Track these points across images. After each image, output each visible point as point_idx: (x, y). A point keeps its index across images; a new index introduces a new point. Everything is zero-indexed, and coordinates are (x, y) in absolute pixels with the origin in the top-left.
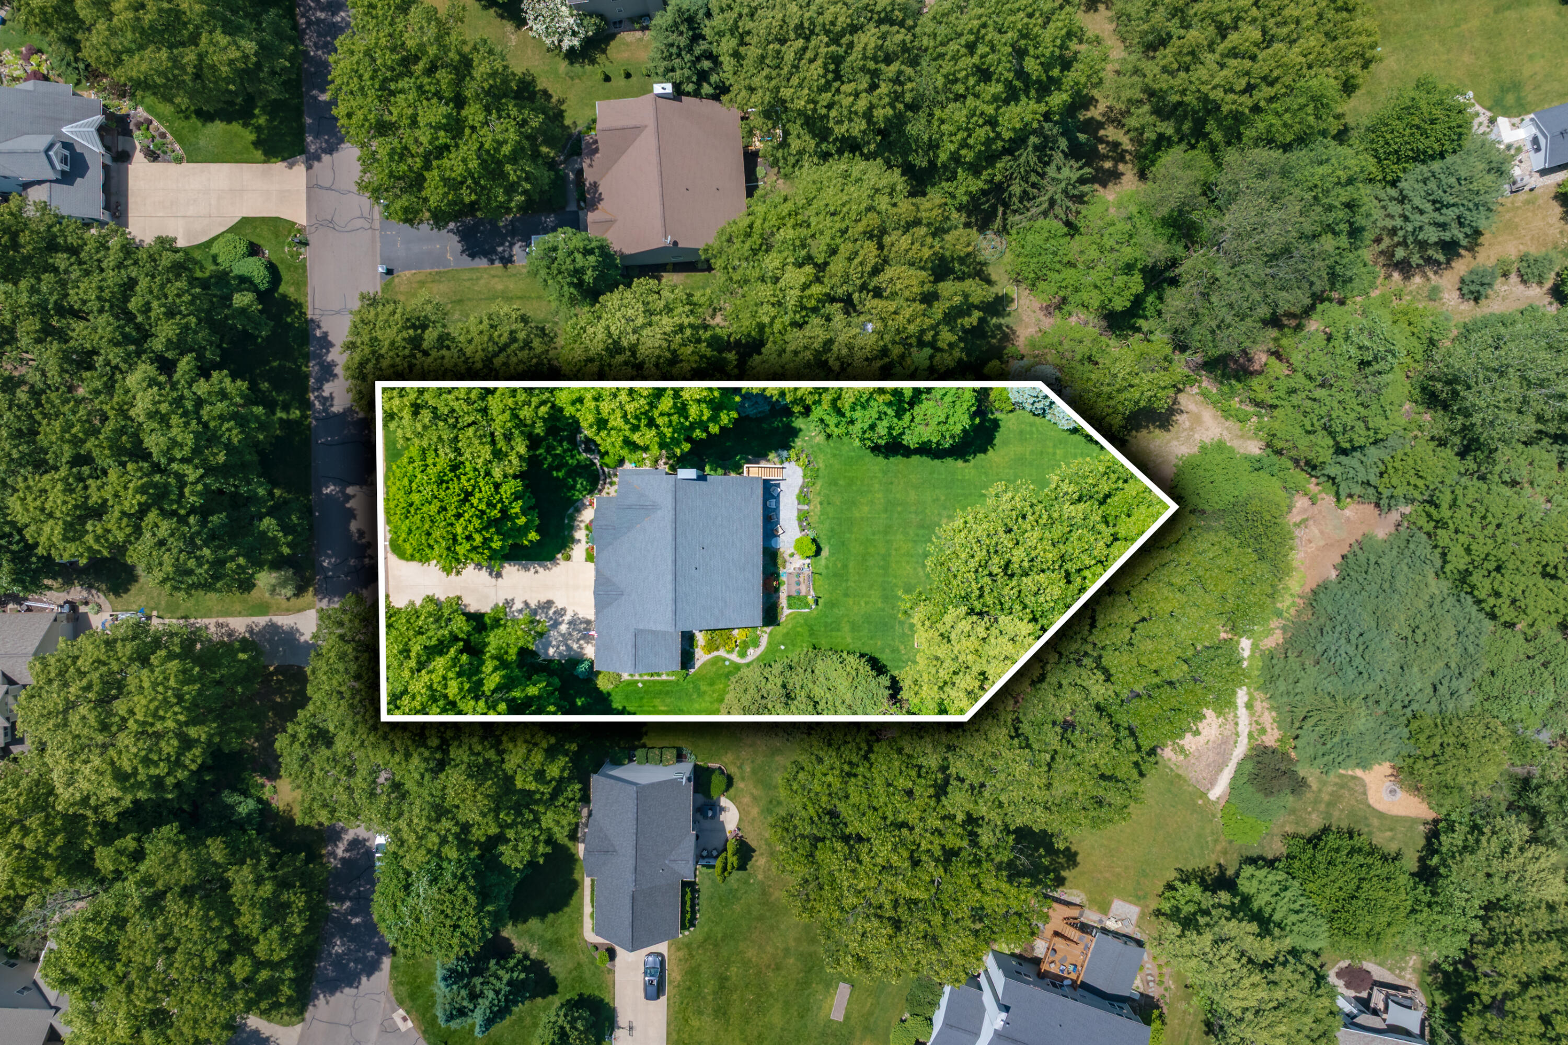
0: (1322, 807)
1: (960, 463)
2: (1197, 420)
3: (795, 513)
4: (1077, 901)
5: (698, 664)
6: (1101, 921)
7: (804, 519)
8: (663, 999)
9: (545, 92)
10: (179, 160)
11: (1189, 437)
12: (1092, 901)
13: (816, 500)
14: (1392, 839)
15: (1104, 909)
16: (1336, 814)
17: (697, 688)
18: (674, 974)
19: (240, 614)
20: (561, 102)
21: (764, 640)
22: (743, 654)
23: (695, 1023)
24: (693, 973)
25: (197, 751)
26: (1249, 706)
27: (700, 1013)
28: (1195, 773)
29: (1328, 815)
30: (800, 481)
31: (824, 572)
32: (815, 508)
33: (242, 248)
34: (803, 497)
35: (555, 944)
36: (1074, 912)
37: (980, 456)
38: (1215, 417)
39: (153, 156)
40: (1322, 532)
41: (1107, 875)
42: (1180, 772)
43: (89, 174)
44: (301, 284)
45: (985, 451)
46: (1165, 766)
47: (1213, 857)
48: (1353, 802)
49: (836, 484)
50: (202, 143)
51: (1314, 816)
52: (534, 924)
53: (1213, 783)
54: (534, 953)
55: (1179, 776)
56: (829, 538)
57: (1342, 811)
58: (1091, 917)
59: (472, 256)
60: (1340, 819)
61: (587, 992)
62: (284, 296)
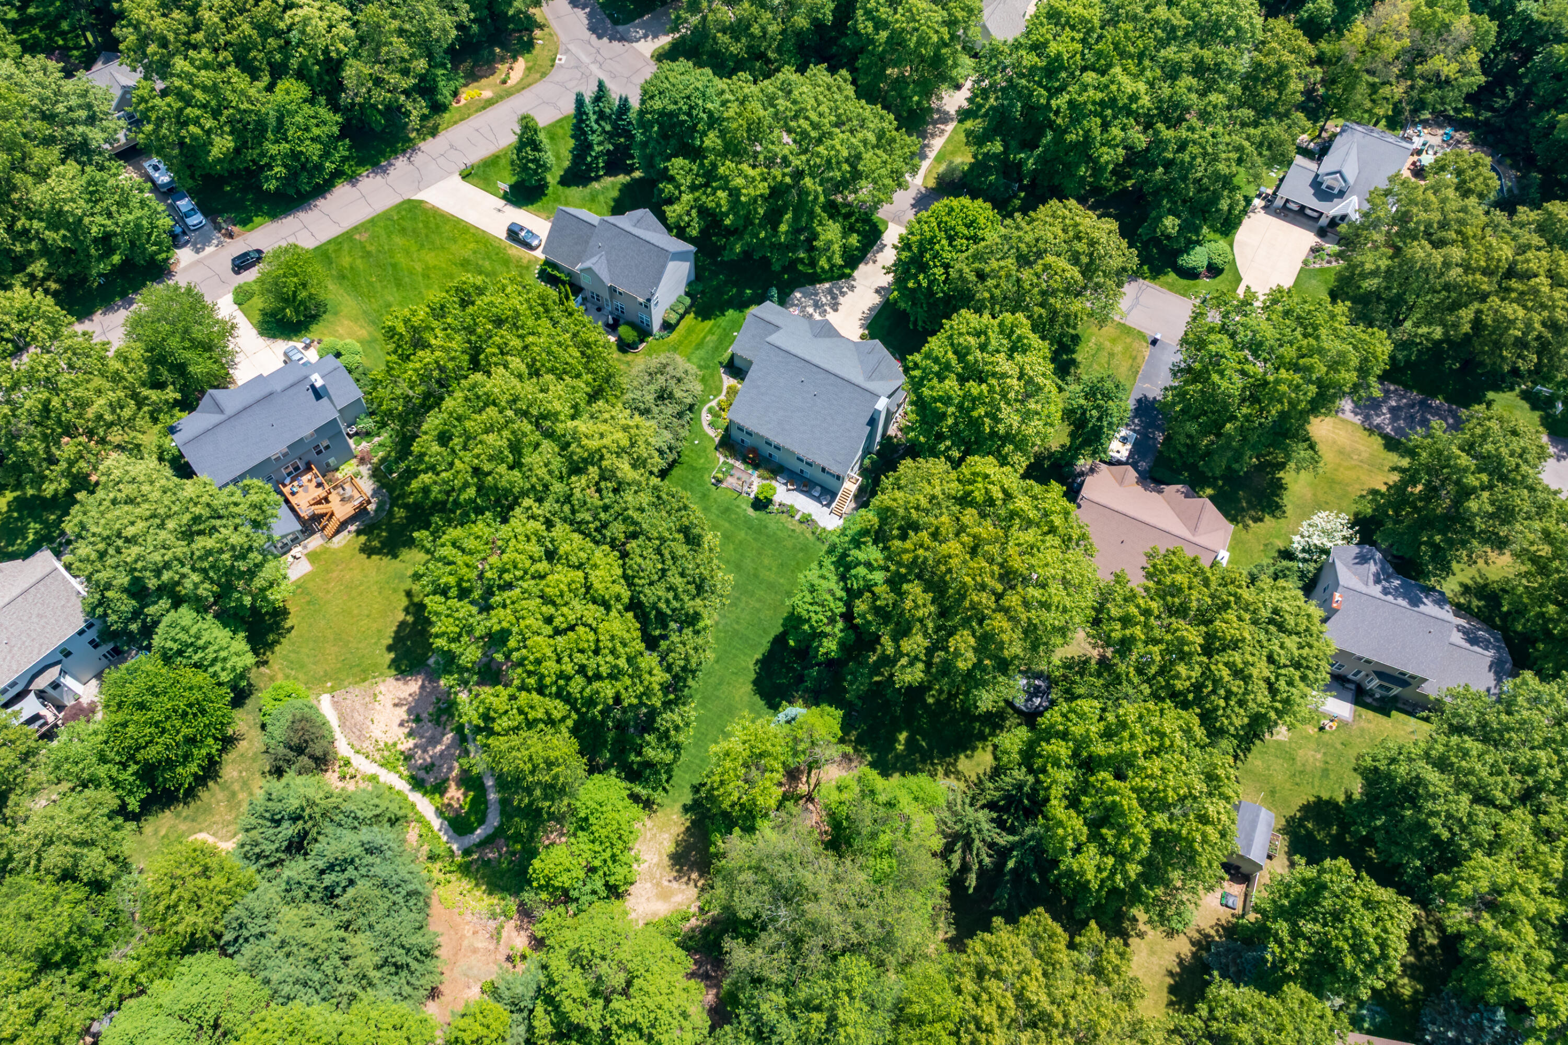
0: (236, 787)
1: (758, 656)
2: (664, 895)
3: (797, 507)
4: (335, 539)
5: (724, 377)
6: (305, 547)
7: (789, 511)
8: (503, 235)
9: (1261, 520)
10: (1305, 263)
11: (652, 877)
12: (325, 550)
13: (799, 528)
14: (156, 832)
15: (312, 557)
16: (221, 795)
17: (707, 367)
18: (516, 251)
19: (944, 146)
20: (1246, 527)
21: (711, 432)
22: (710, 411)
23: (472, 246)
24: (506, 262)
25: (870, 30)
26: (374, 778)
27: (475, 252)
28: (355, 695)
29: (224, 788)
30: (822, 524)
31: (737, 502)
32: (793, 524)
33: (1218, 261)
34: (807, 520)
35: (593, 198)
36: (330, 529)
37: (753, 676)
38: (655, 914)
39: (1315, 250)
40: (475, 951)
41: (335, 574)
42: (366, 684)
43: (1315, 200)
44: (1171, 287)
45: (755, 683)
46: (381, 674)
47: (276, 667)
48: (217, 818)
49: (801, 550)
50: (1314, 282)
51: (235, 774)
52: (615, 194)
53: (335, 704)
54: (596, 185)
55: (364, 680)
56: (760, 520)
57: (218, 802)
58: (315, 542)
59: (1139, 401)
60: (213, 795)
61: (544, 199)
62: (1166, 274)
